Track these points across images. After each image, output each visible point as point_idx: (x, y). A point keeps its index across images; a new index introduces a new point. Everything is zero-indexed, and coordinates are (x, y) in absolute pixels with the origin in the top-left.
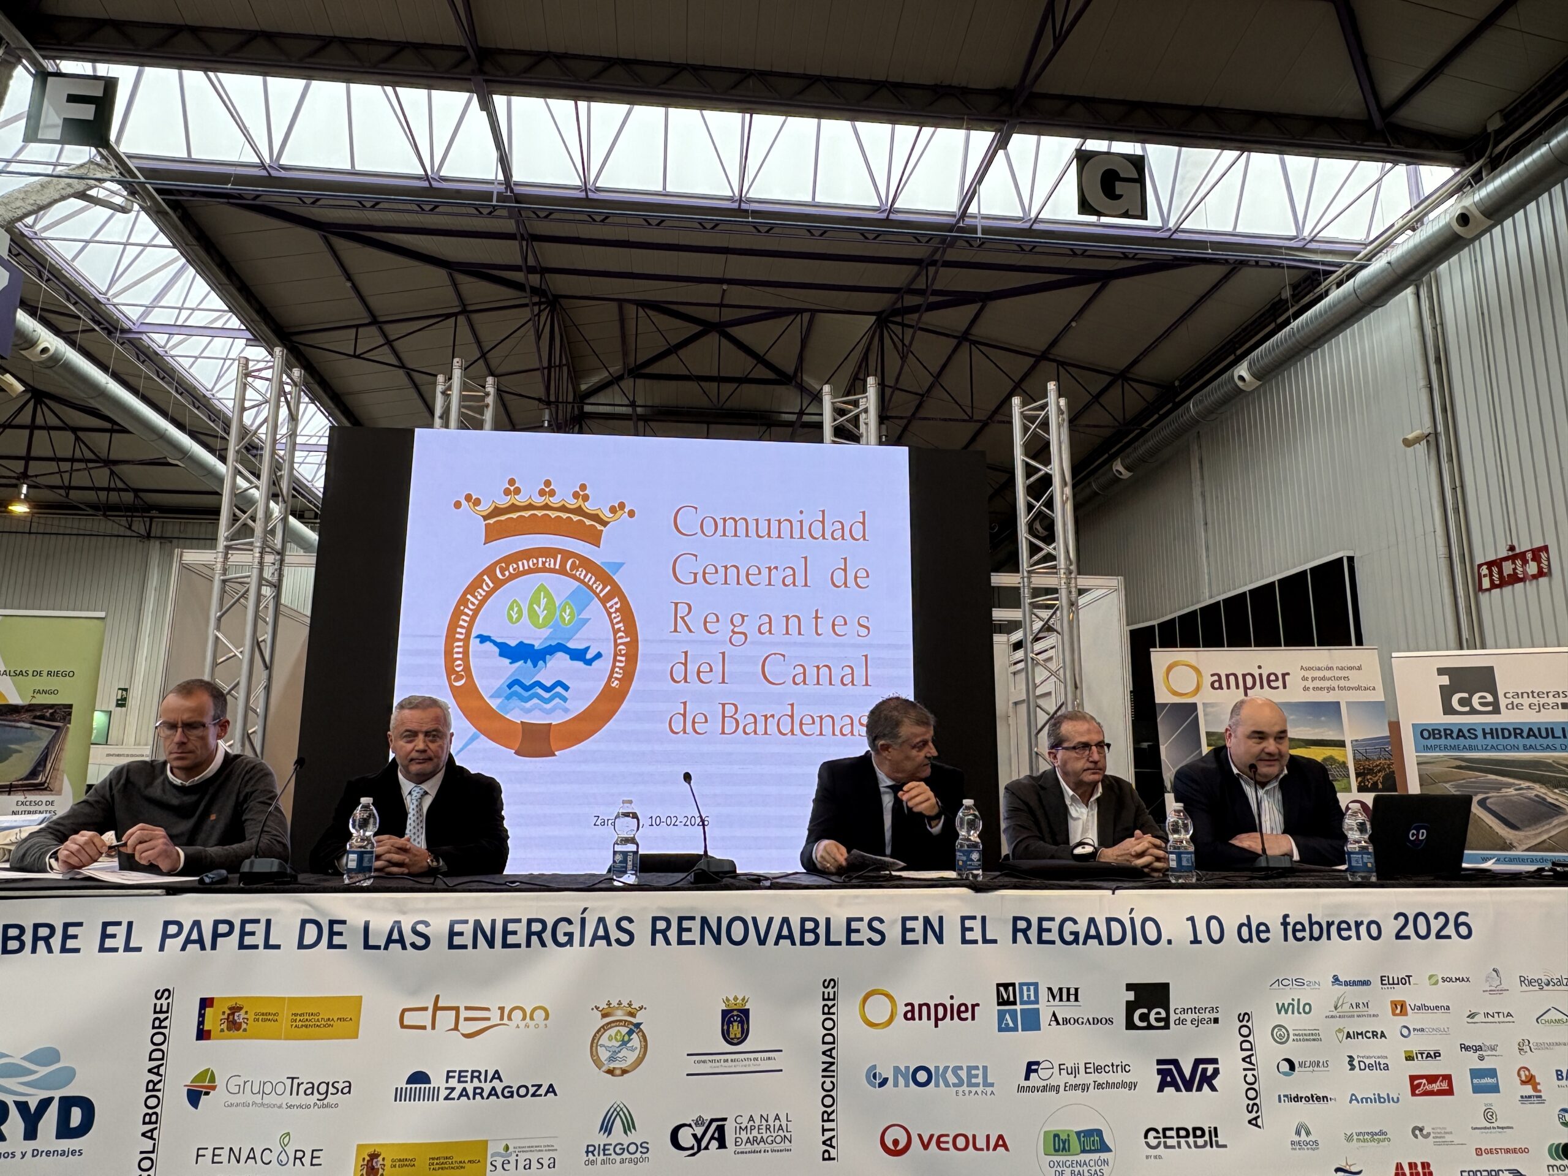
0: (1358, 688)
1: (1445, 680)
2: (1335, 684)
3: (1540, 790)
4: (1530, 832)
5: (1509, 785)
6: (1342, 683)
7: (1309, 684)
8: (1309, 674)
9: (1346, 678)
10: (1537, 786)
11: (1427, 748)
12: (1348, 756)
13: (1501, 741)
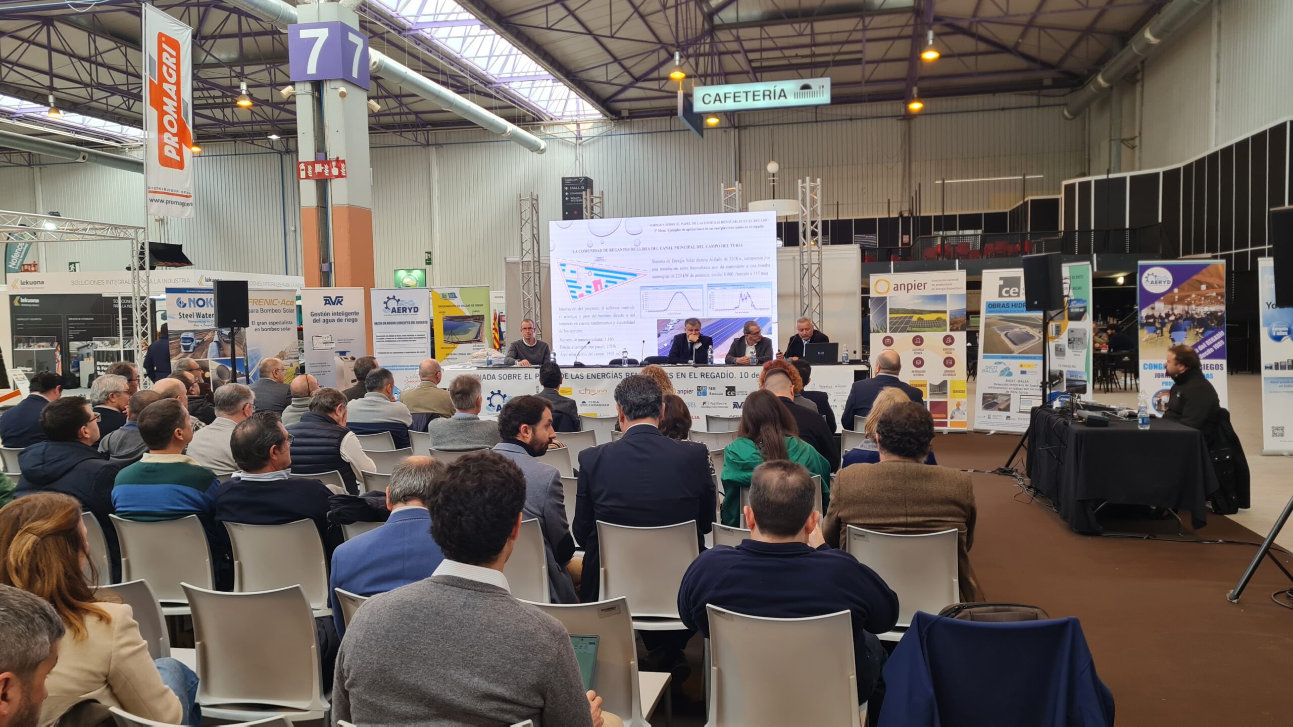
0: (956, 288)
1: (1001, 282)
2: (946, 287)
3: (1028, 329)
4: (1021, 346)
5: (1017, 327)
6: (949, 286)
7: (935, 287)
8: (935, 283)
9: (951, 284)
10: (1027, 327)
11: (990, 312)
12: (947, 317)
13: (1018, 309)
